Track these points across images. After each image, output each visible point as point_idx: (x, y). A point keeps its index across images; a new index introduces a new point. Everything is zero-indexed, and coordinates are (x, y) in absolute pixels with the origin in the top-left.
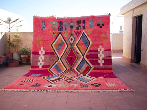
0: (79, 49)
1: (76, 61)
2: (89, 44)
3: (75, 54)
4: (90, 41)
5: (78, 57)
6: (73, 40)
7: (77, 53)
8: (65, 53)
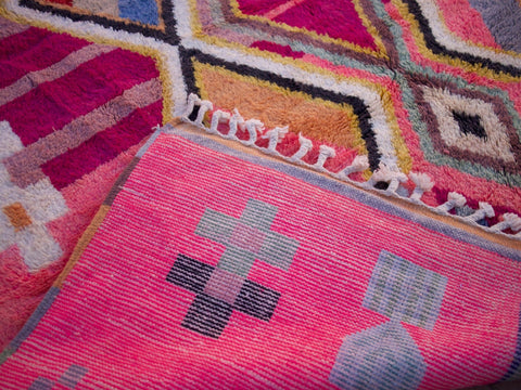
6: (451, 133)
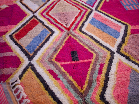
3: (63, 69)
8: (104, 71)
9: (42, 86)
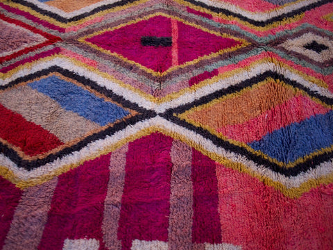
0: (232, 89)
1: (131, 68)
2: (276, 169)
4: (311, 175)
5: (161, 80)
6: (316, 56)
7: (197, 72)
9: (229, 96)
